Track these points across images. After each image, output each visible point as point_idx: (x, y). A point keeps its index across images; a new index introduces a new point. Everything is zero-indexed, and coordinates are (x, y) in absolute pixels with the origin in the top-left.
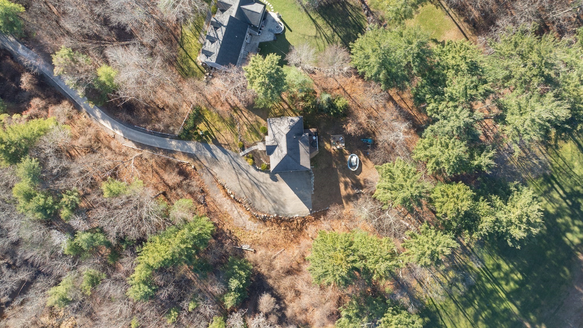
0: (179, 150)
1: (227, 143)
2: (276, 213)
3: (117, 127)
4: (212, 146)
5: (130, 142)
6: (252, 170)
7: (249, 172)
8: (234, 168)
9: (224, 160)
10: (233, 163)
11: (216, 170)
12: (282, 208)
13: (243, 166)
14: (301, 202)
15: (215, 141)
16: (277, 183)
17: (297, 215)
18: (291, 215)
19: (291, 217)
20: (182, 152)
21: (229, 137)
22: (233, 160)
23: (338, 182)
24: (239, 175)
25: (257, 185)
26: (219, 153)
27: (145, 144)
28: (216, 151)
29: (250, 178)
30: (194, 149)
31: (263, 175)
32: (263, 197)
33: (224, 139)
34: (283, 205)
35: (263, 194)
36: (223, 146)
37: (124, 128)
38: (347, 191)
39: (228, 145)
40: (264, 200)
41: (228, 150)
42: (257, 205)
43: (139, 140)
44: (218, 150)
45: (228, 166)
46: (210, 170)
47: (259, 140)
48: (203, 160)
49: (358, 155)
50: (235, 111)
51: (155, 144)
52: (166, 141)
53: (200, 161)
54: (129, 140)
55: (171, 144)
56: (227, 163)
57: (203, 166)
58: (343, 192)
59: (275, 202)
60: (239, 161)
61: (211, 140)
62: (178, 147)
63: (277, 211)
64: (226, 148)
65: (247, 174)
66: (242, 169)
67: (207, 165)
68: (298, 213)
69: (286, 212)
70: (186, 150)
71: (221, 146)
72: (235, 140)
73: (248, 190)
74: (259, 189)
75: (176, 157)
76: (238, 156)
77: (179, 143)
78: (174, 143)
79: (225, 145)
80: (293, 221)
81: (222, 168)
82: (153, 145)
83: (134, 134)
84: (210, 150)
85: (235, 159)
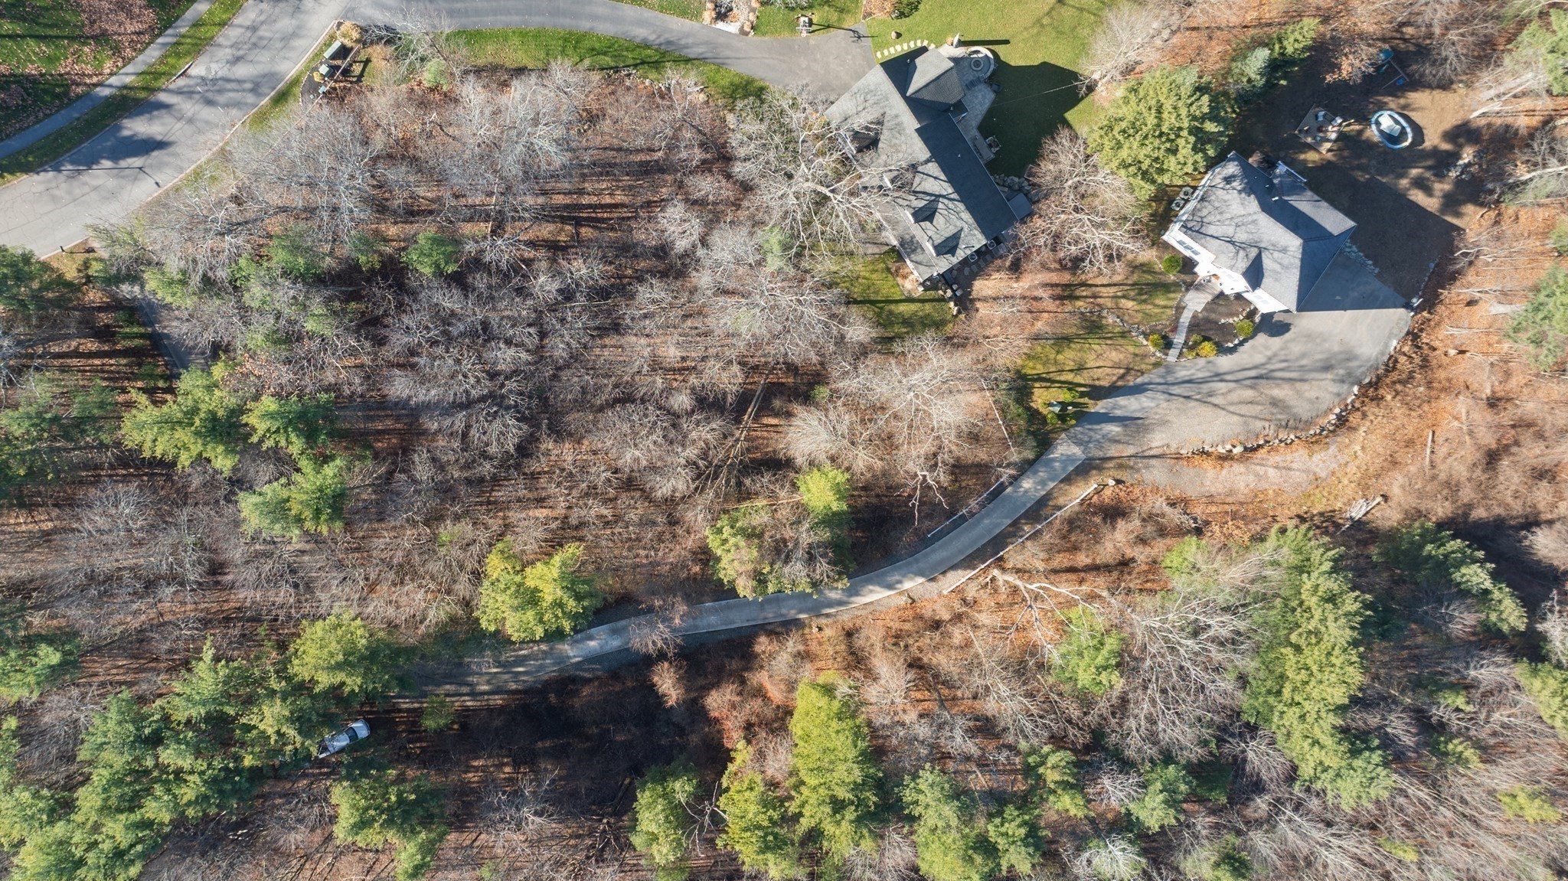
0: (1052, 485)
1: (1122, 371)
2: (1353, 384)
3: (897, 577)
4: (1100, 407)
5: (951, 575)
6: (1225, 362)
7: (1221, 371)
8: (1187, 397)
9: (1152, 405)
10: (1176, 390)
11: (1157, 440)
12: (1353, 364)
13: (1200, 375)
14: (1374, 311)
15: (1097, 392)
16: (1293, 329)
17: (1394, 343)
18: (1383, 354)
19: (1385, 358)
20: (1062, 481)
21: (1115, 356)
22: (1168, 387)
23: (1401, 197)
24: (1210, 399)
25: (1262, 377)
26: (1128, 405)
27: (979, 545)
28: (1121, 407)
29: (1236, 381)
30: (1076, 451)
31: (1253, 347)
32: (1298, 385)
33: (1108, 370)
34: (1350, 356)
35: (1291, 379)
36: (1120, 383)
37: (909, 564)
38: (1438, 193)
39: (1128, 370)
40: (1305, 386)
41: (1139, 380)
42: (1303, 410)
43: (960, 552)
44: (1122, 401)
45: (1173, 406)
46: (1146, 454)
47: (1179, 296)
48: (1113, 451)
49: (1382, 107)
50: (1073, 298)
51: (997, 525)
52: (1009, 496)
53: (1111, 458)
54: (944, 573)
55: (1026, 492)
56: (1165, 405)
57: (1123, 461)
58: (1430, 203)
59: (1327, 368)
60: (1182, 374)
61: (1086, 400)
62: (1043, 483)
63: (1349, 378)
64: (1131, 381)
65: (1222, 381)
66: (1204, 381)
67: (1130, 450)
68: (1390, 337)
69: (1368, 361)
70: (1064, 469)
71: (1119, 388)
72: (1131, 349)
73: (1258, 404)
74: (1275, 379)
75: (1061, 501)
76: (1169, 370)
77: (1035, 473)
78: (1027, 484)
79: (1122, 377)
80: (1396, 361)
81: (1164, 423)
82: (997, 531)
83: (939, 553)
84: (1106, 418)
85: (1170, 379)
